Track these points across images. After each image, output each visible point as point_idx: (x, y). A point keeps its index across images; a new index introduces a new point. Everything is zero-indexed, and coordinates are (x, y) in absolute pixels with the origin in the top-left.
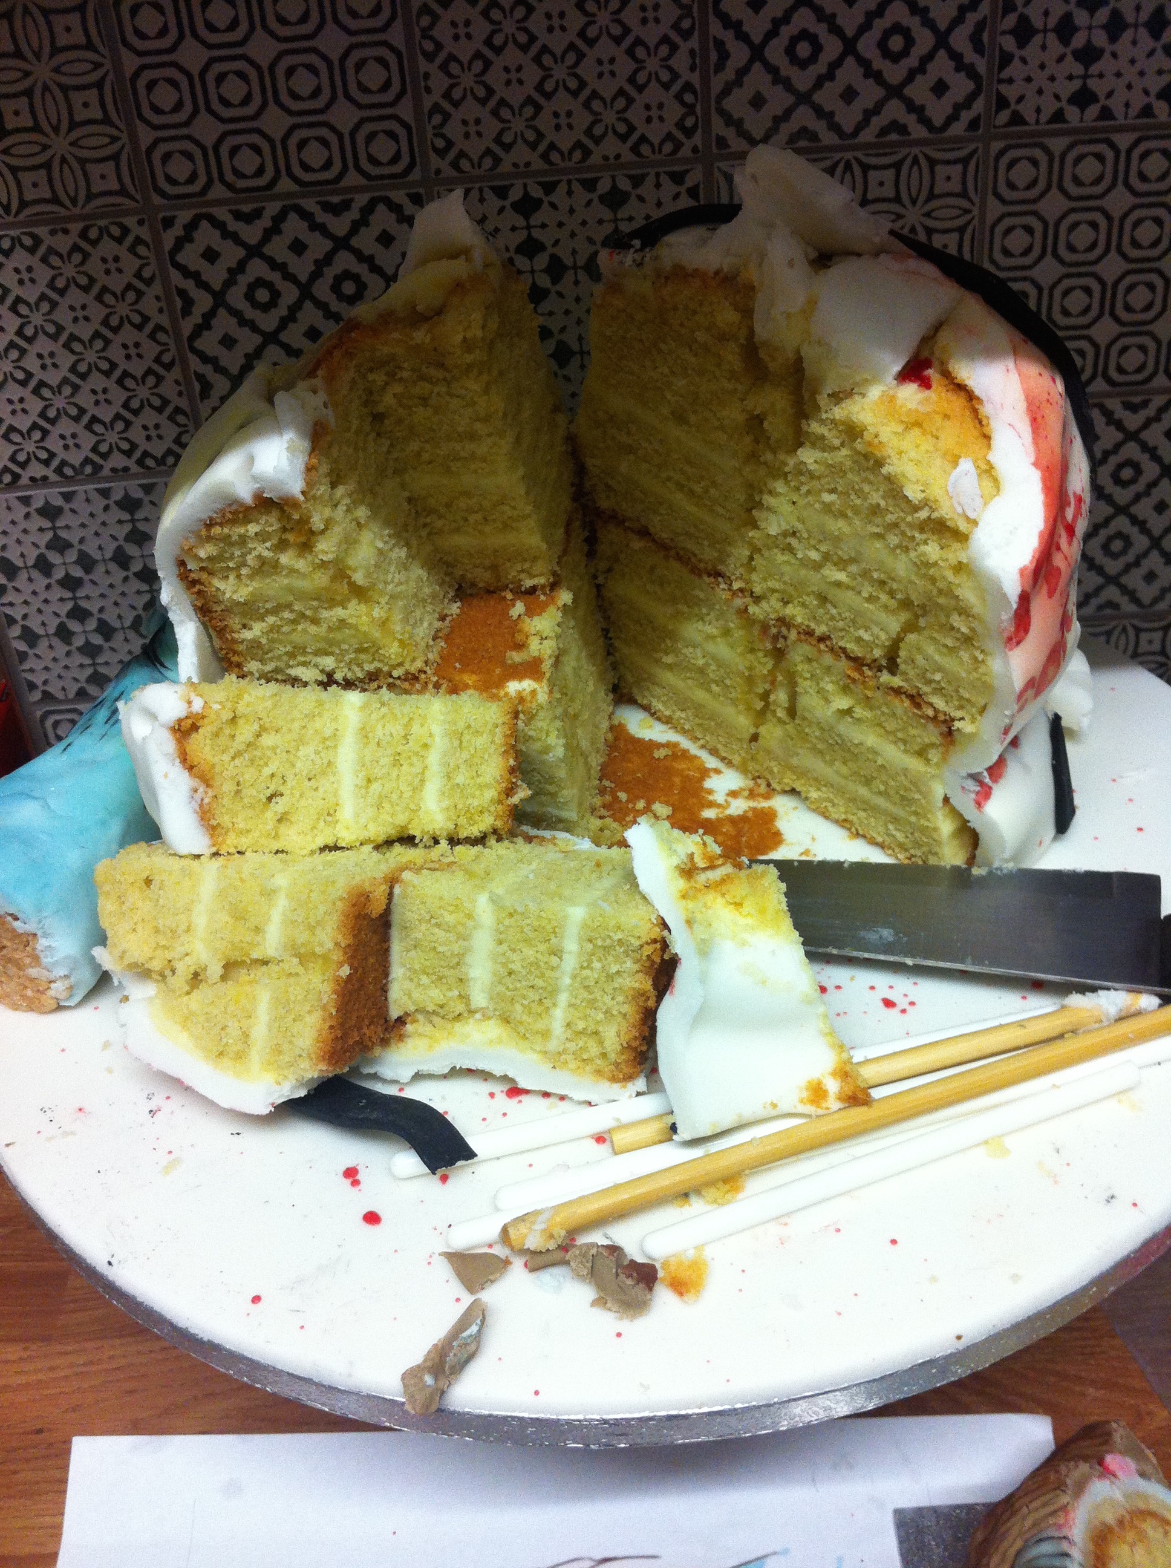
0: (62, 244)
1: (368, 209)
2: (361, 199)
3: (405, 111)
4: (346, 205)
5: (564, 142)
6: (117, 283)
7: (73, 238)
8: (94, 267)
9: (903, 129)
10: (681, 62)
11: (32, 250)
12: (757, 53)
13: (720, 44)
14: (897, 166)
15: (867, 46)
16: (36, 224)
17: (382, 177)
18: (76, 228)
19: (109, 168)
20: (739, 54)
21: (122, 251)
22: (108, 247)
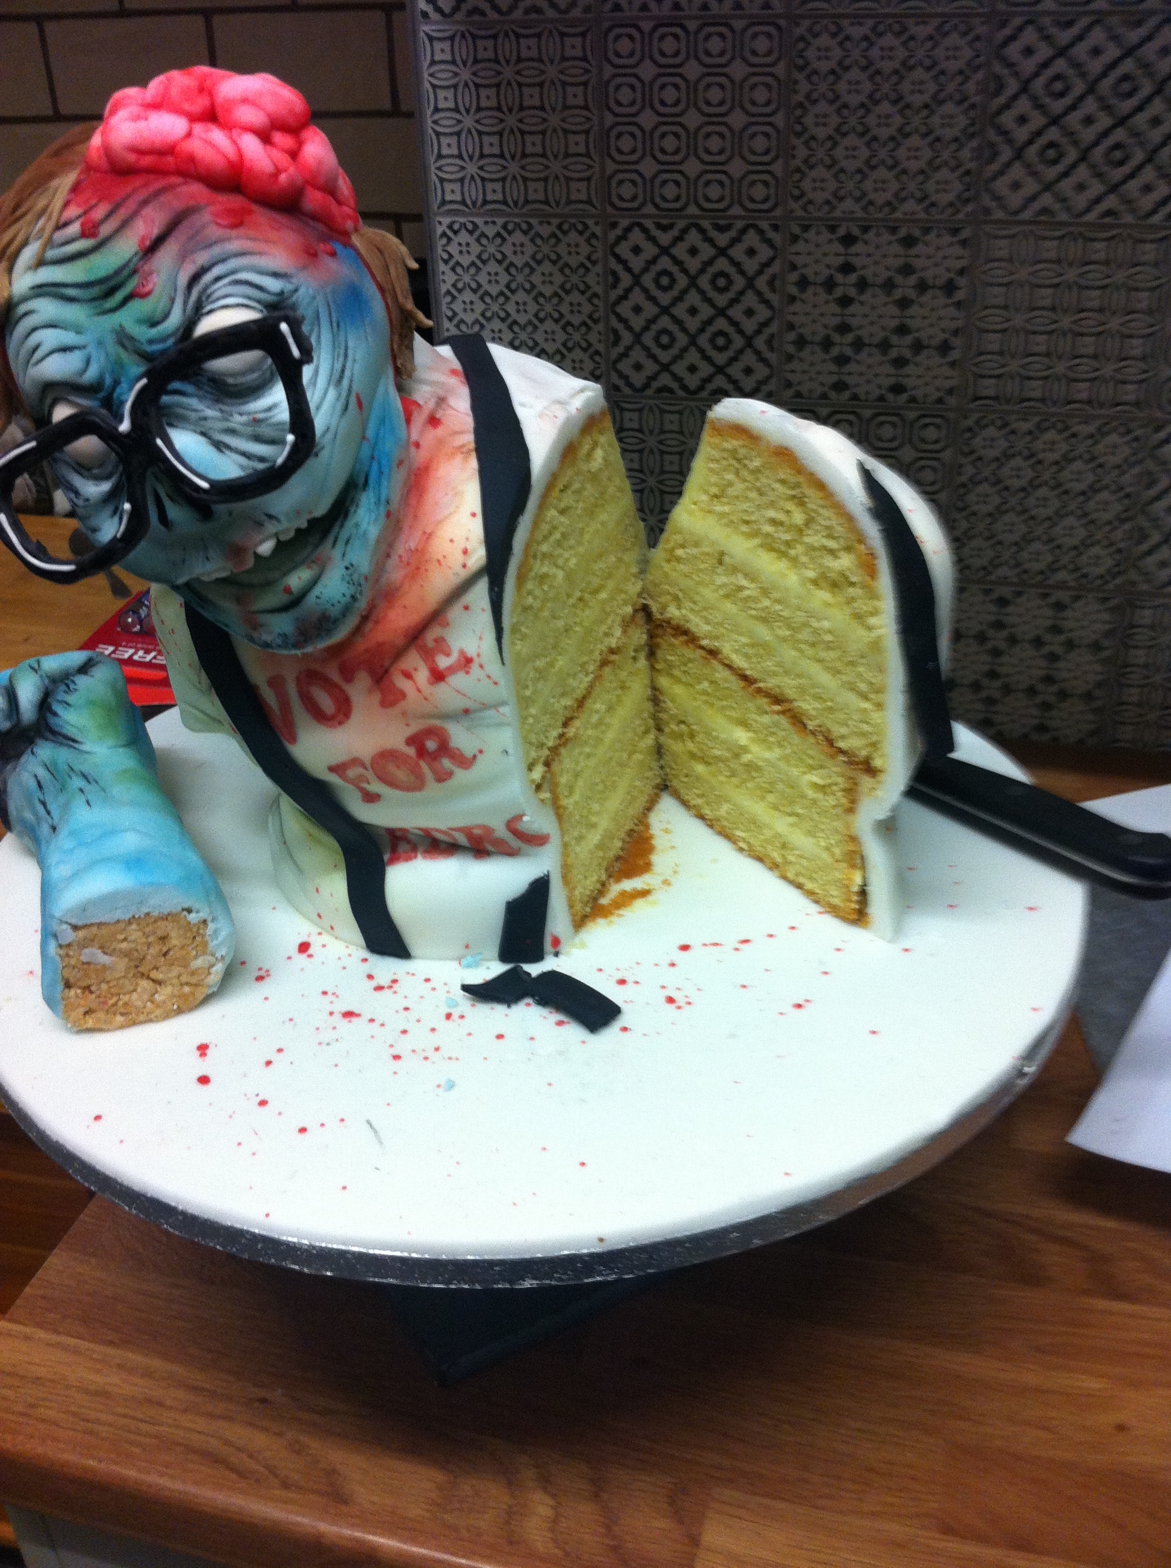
0: (545, 230)
1: (743, 231)
2: (740, 224)
3: (777, 168)
4: (728, 228)
5: (880, 198)
6: (573, 261)
7: (553, 228)
8: (562, 249)
9: (1116, 215)
10: (965, 155)
11: (525, 233)
12: (1019, 153)
13: (993, 146)
14: (1109, 240)
15: (1097, 156)
16: (531, 216)
17: (755, 211)
18: (555, 221)
19: (583, 185)
20: (1006, 153)
21: (581, 240)
22: (573, 237)
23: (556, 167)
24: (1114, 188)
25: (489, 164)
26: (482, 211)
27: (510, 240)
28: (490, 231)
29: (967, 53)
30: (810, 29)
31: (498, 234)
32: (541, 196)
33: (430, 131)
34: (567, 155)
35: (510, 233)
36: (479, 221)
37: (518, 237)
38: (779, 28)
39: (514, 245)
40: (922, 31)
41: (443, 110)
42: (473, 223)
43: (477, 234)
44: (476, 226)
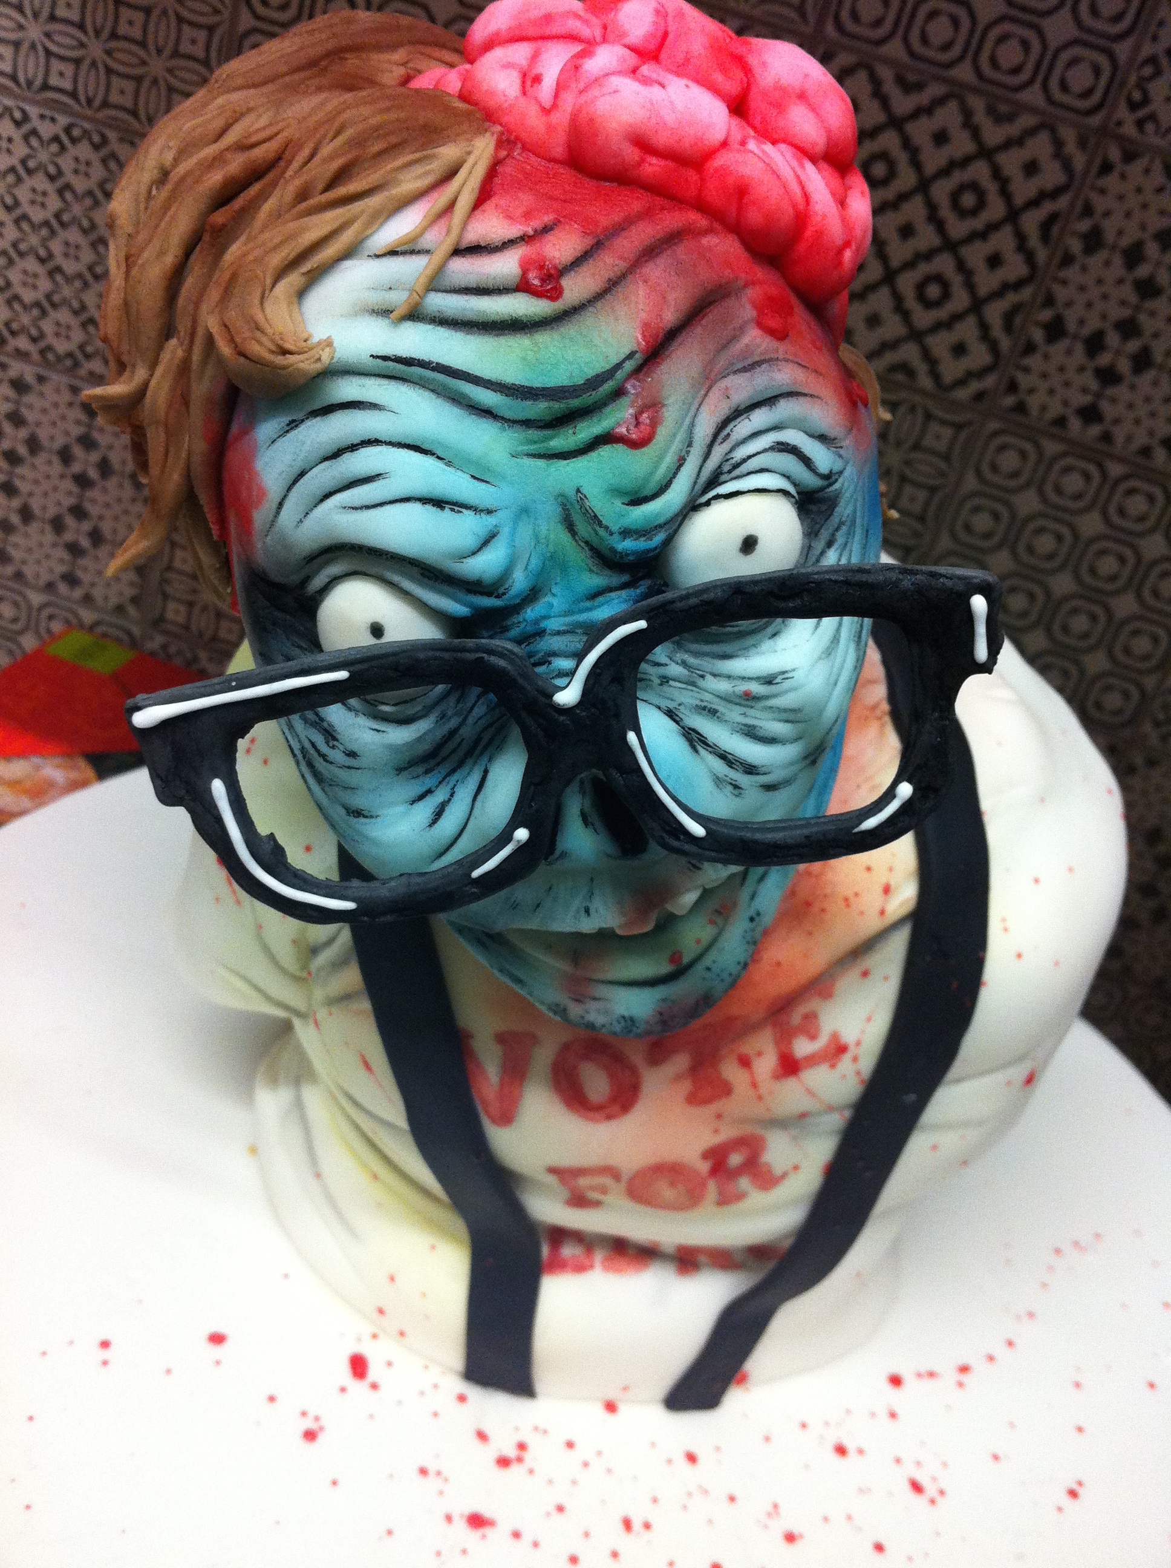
9: (911, 373)
11: (97, 148)
15: (906, 283)
16: (109, 126)
23: (157, 66)
24: (916, 335)
25: (61, 33)
26: (39, 97)
27: (73, 151)
28: (46, 130)
31: (56, 139)
32: (127, 101)
34: (176, 54)
35: (74, 141)
36: (33, 111)
37: (84, 150)
39: (77, 160)
42: (23, 112)
43: (26, 128)
44: (26, 117)
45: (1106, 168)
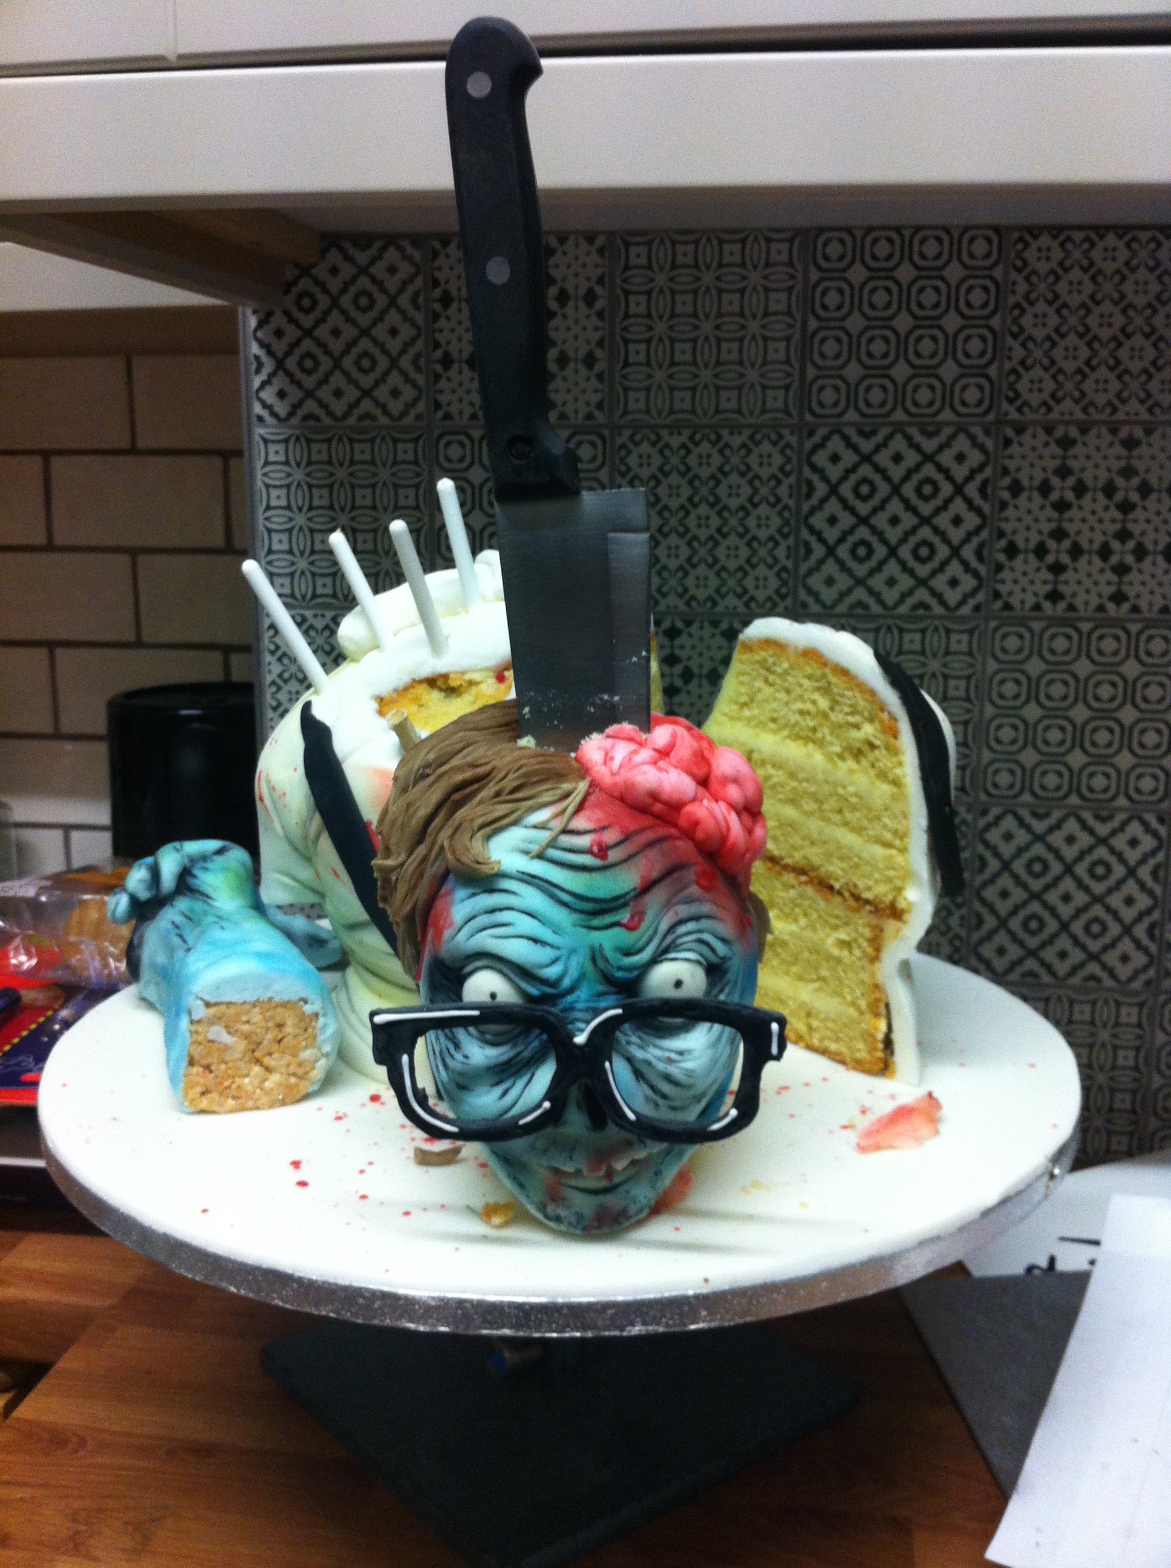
5: (701, 594)
9: (927, 607)
10: (781, 553)
12: (831, 551)
13: (807, 544)
14: (923, 631)
15: (905, 552)
20: (819, 551)
23: (386, 563)
24: (922, 582)
25: (320, 561)
26: (311, 605)
28: (319, 624)
29: (778, 460)
30: (631, 438)
31: (326, 627)
33: (261, 528)
36: (309, 615)
38: (603, 438)
40: (736, 441)
41: (275, 508)
42: (302, 616)
43: (305, 627)
44: (304, 620)
45: (1008, 442)
